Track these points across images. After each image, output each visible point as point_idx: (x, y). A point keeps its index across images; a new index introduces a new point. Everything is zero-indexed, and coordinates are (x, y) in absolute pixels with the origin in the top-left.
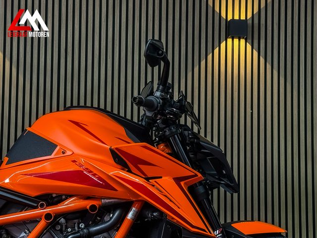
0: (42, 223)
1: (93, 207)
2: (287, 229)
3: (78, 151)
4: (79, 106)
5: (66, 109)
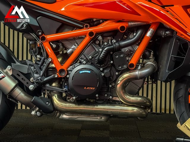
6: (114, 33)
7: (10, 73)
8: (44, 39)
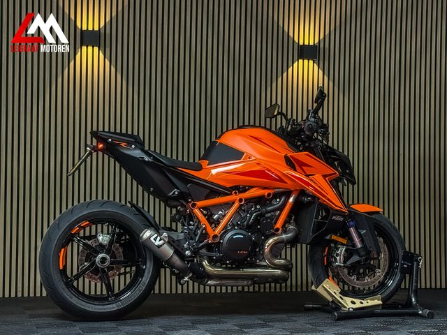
1: (269, 194)
2: (384, 209)
3: (259, 157)
6: (259, 200)
7: (167, 240)
8: (194, 205)
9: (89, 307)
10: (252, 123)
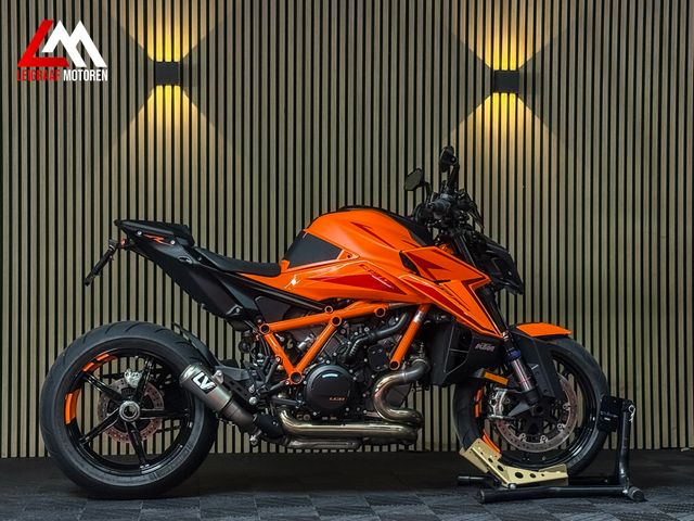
0: (330, 327)
1: (380, 311)
4: (355, 206)
5: (338, 210)
7: (221, 381)
8: (265, 329)
9: (108, 480)
10: (359, 202)
